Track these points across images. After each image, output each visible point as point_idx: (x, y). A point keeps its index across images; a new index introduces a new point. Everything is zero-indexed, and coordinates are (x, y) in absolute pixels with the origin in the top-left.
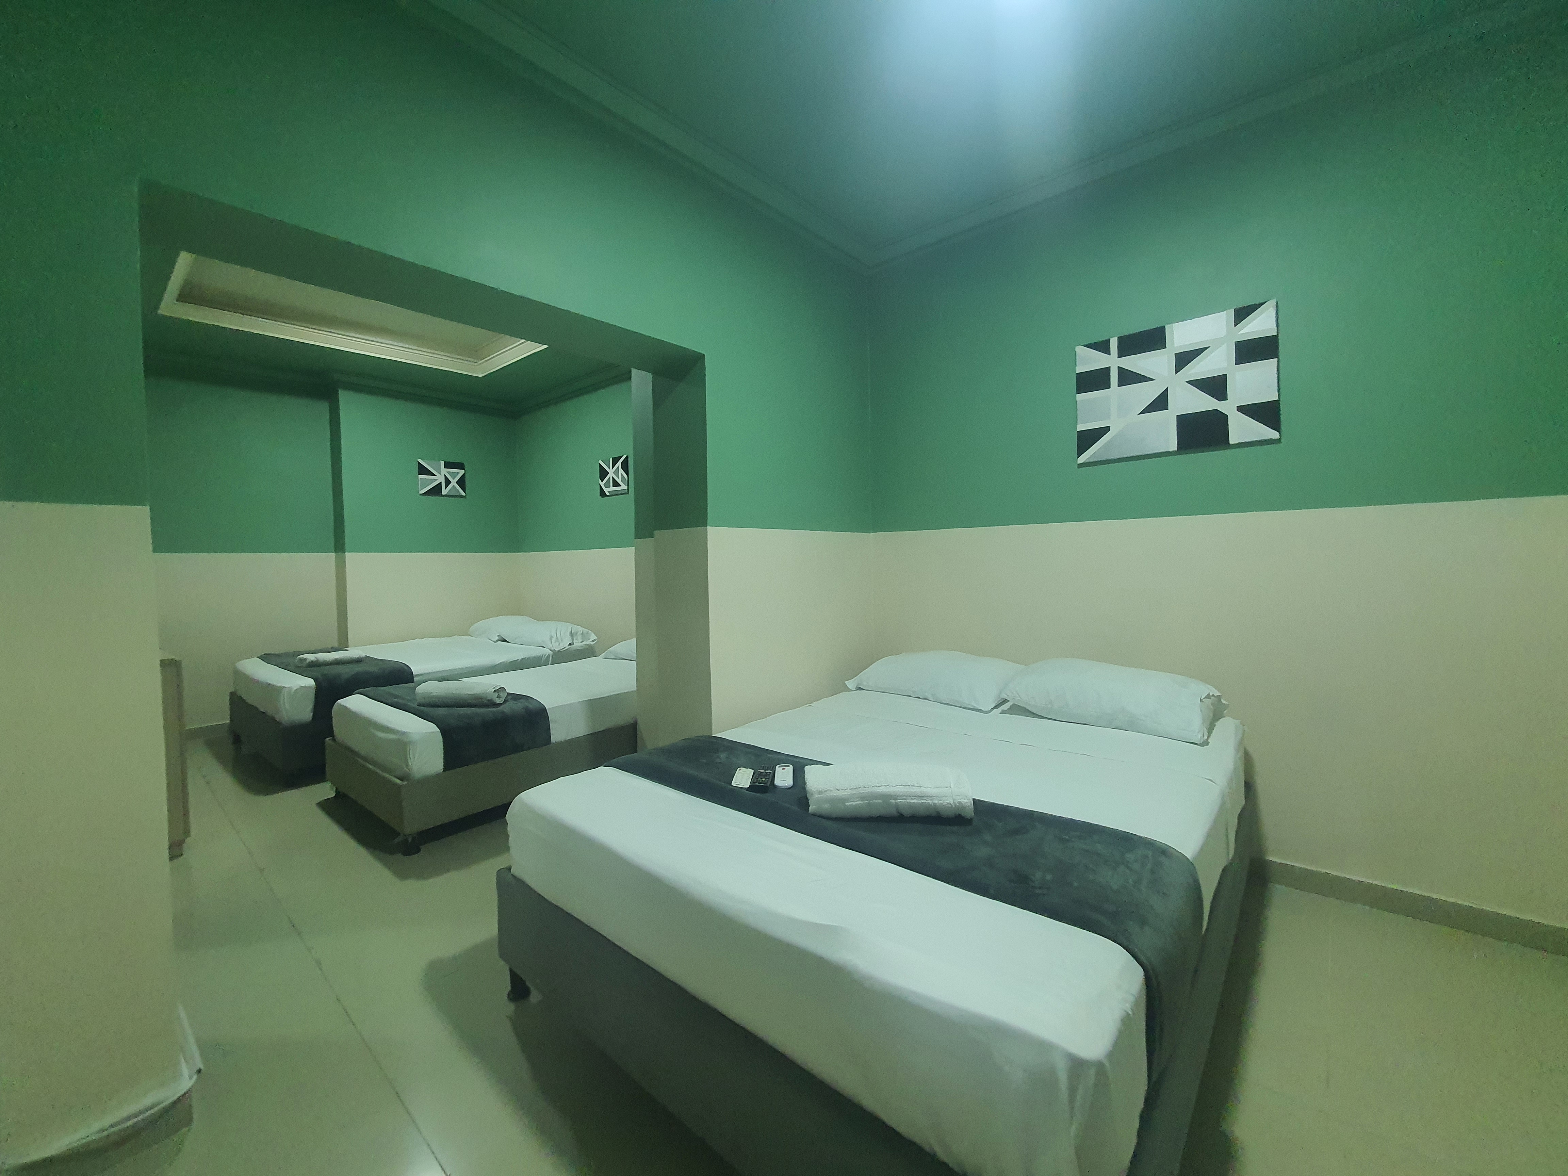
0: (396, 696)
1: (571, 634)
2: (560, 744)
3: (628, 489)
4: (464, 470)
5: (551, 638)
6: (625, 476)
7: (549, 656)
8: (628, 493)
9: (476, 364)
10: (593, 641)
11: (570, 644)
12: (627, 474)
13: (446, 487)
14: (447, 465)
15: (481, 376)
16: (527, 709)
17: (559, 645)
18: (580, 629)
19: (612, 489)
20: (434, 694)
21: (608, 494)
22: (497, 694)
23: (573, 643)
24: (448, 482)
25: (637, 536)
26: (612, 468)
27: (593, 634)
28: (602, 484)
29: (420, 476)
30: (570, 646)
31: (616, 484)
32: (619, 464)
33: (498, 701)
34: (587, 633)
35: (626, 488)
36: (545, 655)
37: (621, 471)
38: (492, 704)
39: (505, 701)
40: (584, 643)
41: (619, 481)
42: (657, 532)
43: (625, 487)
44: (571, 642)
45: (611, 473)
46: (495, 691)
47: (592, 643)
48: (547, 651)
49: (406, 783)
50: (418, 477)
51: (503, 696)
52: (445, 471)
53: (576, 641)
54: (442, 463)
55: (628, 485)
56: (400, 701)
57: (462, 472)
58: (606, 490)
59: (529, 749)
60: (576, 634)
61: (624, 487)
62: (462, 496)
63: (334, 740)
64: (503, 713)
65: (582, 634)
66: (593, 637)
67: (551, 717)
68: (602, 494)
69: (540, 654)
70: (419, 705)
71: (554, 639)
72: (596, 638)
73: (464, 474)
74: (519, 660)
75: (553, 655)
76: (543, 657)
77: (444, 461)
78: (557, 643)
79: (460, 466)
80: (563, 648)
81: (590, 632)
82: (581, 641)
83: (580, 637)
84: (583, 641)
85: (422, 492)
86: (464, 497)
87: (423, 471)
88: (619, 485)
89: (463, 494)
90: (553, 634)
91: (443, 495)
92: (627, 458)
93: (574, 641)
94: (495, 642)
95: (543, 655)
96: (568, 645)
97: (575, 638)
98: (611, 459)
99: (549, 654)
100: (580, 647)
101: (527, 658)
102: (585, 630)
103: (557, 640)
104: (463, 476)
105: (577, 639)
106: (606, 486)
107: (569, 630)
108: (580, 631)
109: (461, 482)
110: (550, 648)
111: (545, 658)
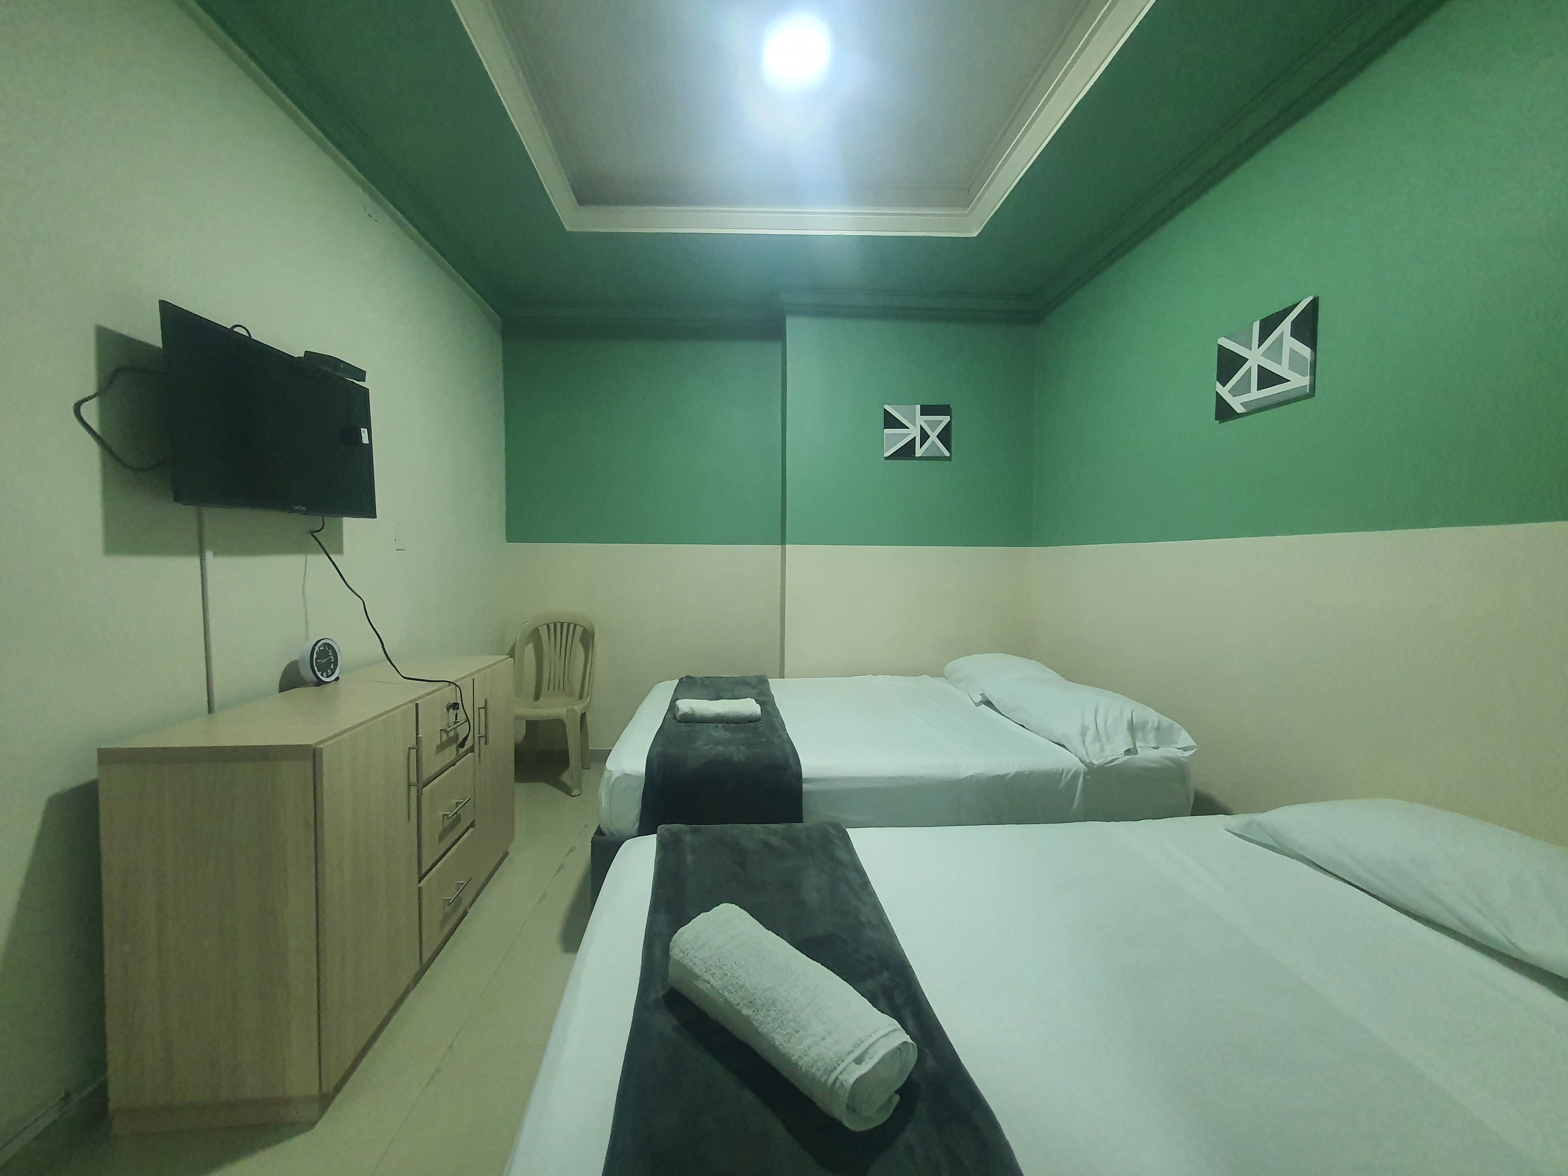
1: (1133, 728)
3: (1313, 386)
4: (949, 417)
5: (1083, 733)
6: (1305, 351)
7: (1076, 775)
8: (1313, 394)
10: (1185, 749)
11: (1128, 752)
12: (1312, 346)
13: (922, 445)
14: (926, 410)
15: (975, 234)
17: (1102, 750)
18: (1152, 717)
19: (1255, 394)
21: (1240, 409)
23: (1135, 748)
24: (924, 436)
26: (1259, 346)
27: (1184, 733)
28: (1224, 391)
29: (887, 431)
30: (1127, 757)
31: (1271, 378)
32: (1286, 326)
34: (1171, 727)
35: (1307, 384)
36: (1067, 774)
37: (1291, 344)
40: (1163, 752)
41: (1283, 368)
43: (1304, 382)
44: (1131, 746)
45: (1255, 358)
47: (1183, 755)
48: (1069, 761)
50: (882, 433)
52: (922, 420)
53: (1142, 744)
54: (918, 407)
55: (1315, 372)
57: (946, 419)
58: (1237, 404)
60: (1144, 726)
61: (1298, 381)
62: (944, 458)
65: (1158, 729)
66: (1185, 739)
68: (1224, 412)
69: (1057, 766)
71: (1091, 734)
72: (1195, 744)
73: (949, 424)
74: (1009, 776)
75: (1085, 774)
76: (1064, 775)
77: (921, 405)
78: (1098, 745)
79: (944, 410)
80: (1110, 759)
81: (1177, 725)
82: (1155, 746)
83: (1151, 736)
84: (1160, 748)
85: (887, 454)
86: (949, 459)
87: (891, 422)
88: (1282, 380)
89: (947, 454)
90: (1089, 721)
91: (918, 457)
92: (1314, 305)
93: (1137, 745)
94: (977, 705)
95: (1063, 770)
96: (1124, 755)
97: (1140, 735)
98: (1256, 326)
99: (1077, 770)
100: (1151, 761)
101: (1027, 772)
102: (1166, 721)
103: (1098, 738)
104: (948, 427)
105: (1144, 740)
106: (1234, 392)
107: (1127, 716)
108: (1153, 722)
109: (945, 436)
110: (1079, 754)
111: (1068, 778)
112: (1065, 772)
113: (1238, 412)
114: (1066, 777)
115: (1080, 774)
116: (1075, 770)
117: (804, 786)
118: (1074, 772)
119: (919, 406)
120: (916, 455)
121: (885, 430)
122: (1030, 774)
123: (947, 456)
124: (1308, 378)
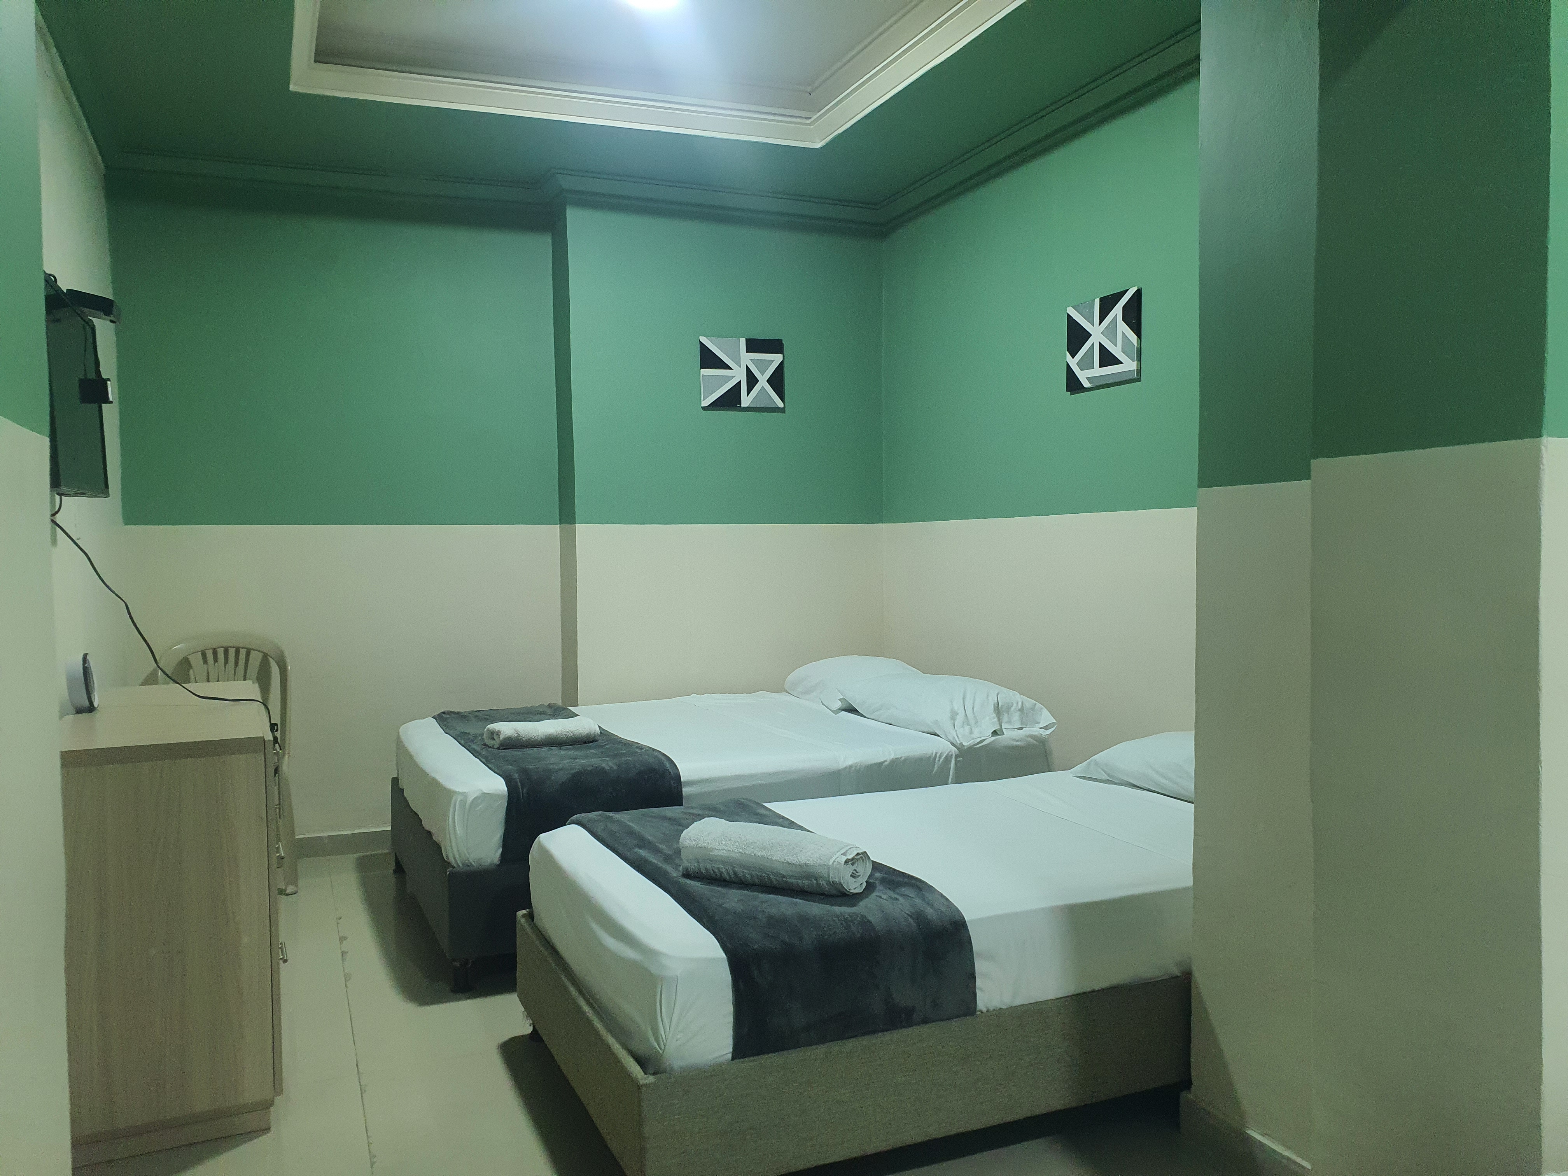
0: (644, 843)
1: (998, 710)
2: (998, 1014)
3: (1139, 371)
4: (782, 355)
5: (953, 716)
6: (1133, 337)
7: (948, 759)
8: (1139, 380)
9: (809, 121)
10: (1046, 728)
11: (995, 733)
12: (1138, 333)
13: (749, 391)
14: (754, 346)
15: (818, 145)
16: (919, 917)
17: (971, 732)
18: (1016, 698)
19: (1098, 371)
20: (720, 853)
21: (1086, 384)
22: (850, 869)
23: (1001, 730)
24: (752, 381)
25: (1207, 478)
26: (1100, 323)
27: (1045, 712)
28: (1073, 362)
29: (704, 372)
30: (994, 738)
31: (1107, 359)
32: (1118, 310)
33: (855, 886)
34: (1033, 709)
35: (1135, 368)
36: (940, 757)
37: (1123, 328)
38: (840, 895)
39: (870, 887)
40: (1027, 731)
41: (1116, 351)
42: (1318, 465)
43: (1132, 366)
44: (997, 727)
45: (1097, 334)
46: (847, 862)
47: (1045, 733)
48: (941, 747)
49: (651, 1079)
50: (700, 372)
51: (865, 871)
52: (748, 359)
53: (1008, 726)
54: (743, 341)
55: (1139, 359)
56: (653, 859)
57: (777, 358)
58: (1083, 376)
59: (925, 1021)
60: (1009, 708)
61: (1128, 365)
62: (777, 410)
63: (531, 916)
64: (865, 923)
65: (1021, 710)
66: (1046, 718)
67: (979, 941)
68: (1073, 385)
69: (930, 752)
70: (687, 875)
71: (960, 719)
72: (1055, 721)
73: (782, 363)
74: (886, 763)
75: (957, 756)
76: (937, 759)
77: (746, 339)
78: (967, 728)
79: (774, 346)
80: (978, 740)
81: (1038, 705)
82: (1020, 726)
83: (1016, 716)
84: (1024, 729)
85: (706, 403)
86: (782, 410)
87: (709, 360)
88: (1117, 362)
89: (780, 404)
90: (958, 707)
91: (744, 408)
92: (1138, 294)
93: (1003, 728)
94: (836, 712)
95: (936, 754)
96: (992, 737)
97: (1005, 718)
98: (1097, 302)
99: (949, 752)
100: (1017, 741)
101: (903, 759)
102: (1029, 702)
103: (966, 721)
104: (781, 367)
105: (1009, 722)
106: (1082, 365)
107: (993, 699)
108: (1017, 703)
109: (777, 381)
110: (950, 738)
111: (941, 761)
112: (938, 755)
113: (1085, 386)
114: (939, 760)
115: (952, 755)
116: (947, 753)
117: (683, 789)
118: (946, 756)
119: (745, 339)
120: (743, 405)
121: (702, 370)
122: (905, 760)
123: (780, 406)
124: (1136, 362)
